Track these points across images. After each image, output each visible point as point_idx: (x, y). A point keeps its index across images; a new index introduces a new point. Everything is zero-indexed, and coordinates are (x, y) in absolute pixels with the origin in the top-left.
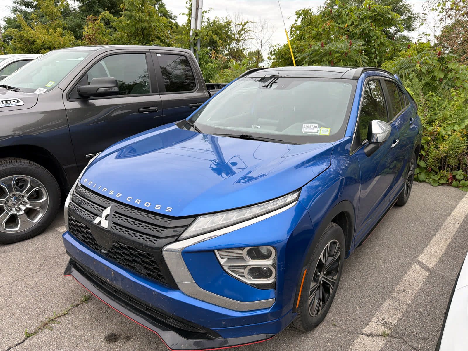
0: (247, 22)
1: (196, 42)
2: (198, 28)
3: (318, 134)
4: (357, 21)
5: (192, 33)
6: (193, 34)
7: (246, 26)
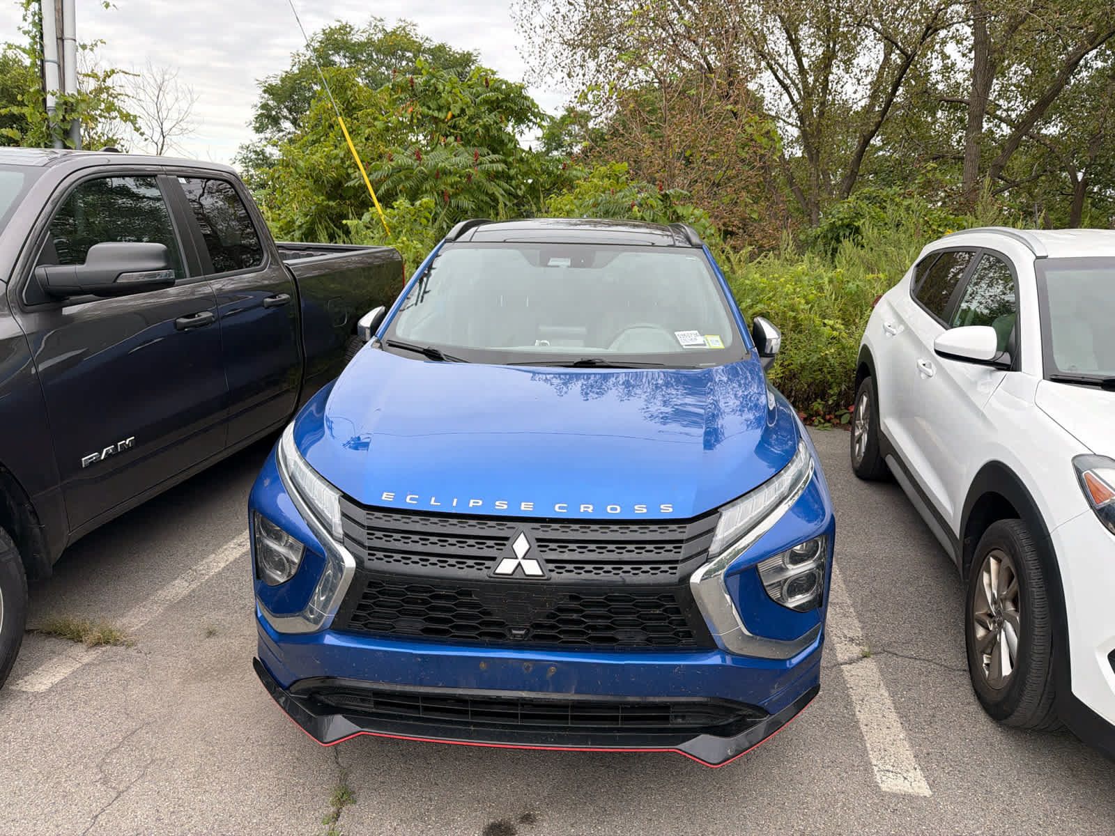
0: (113, 72)
1: (69, 128)
2: (70, 89)
3: (707, 347)
4: (472, 109)
5: (51, 101)
6: (57, 104)
7: (109, 82)
